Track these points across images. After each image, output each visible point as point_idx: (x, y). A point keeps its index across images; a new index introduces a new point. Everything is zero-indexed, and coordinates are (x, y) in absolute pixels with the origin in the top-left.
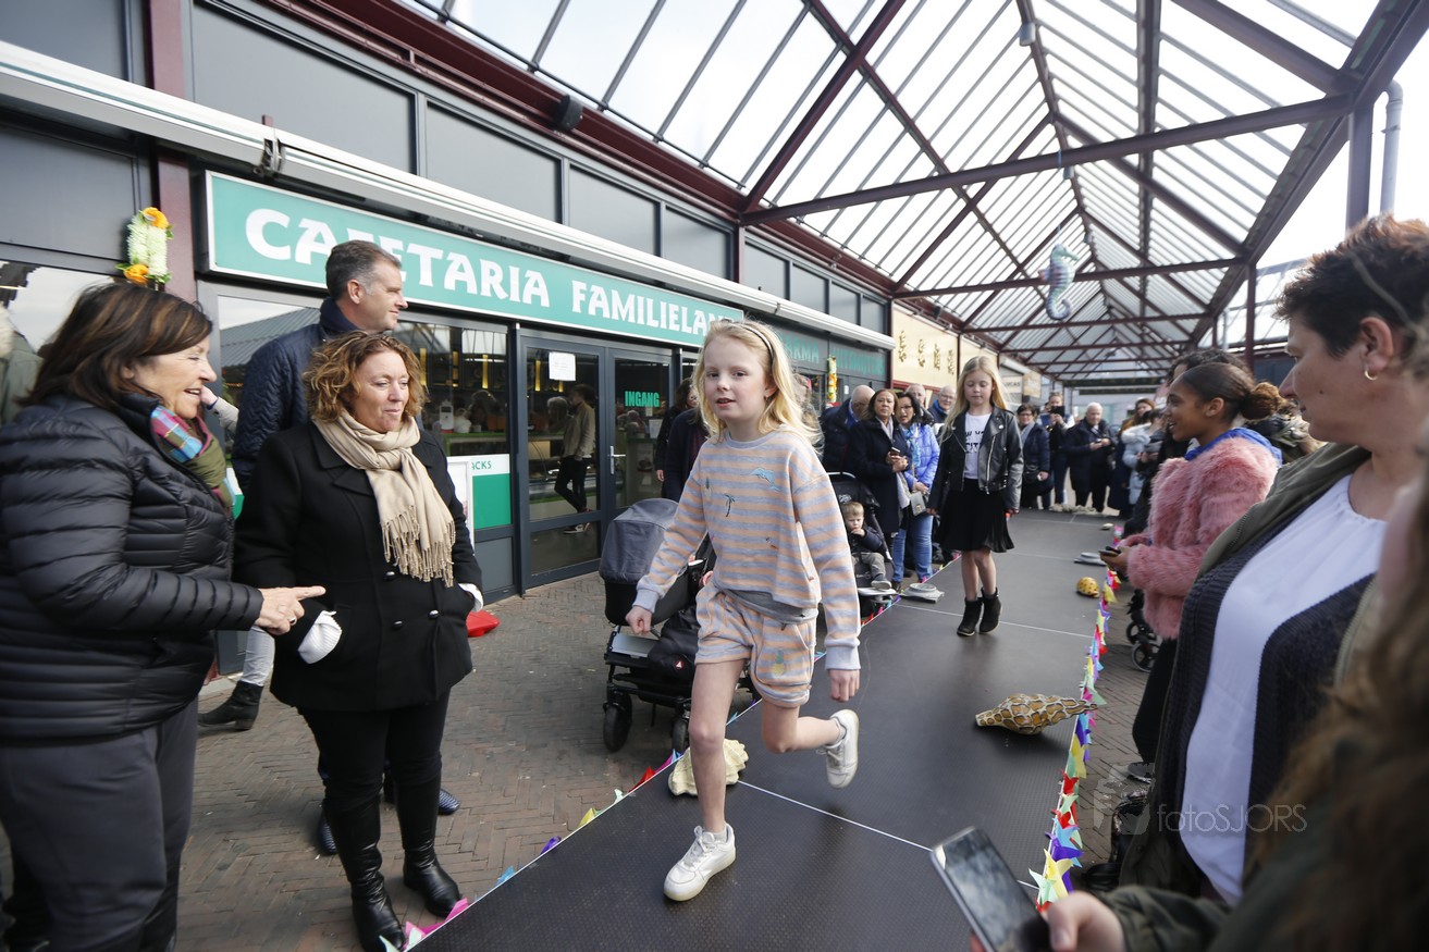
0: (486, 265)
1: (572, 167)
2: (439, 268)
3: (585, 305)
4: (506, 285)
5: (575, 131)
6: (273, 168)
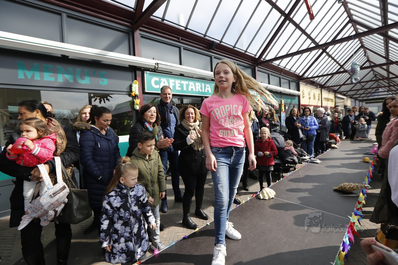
0: (198, 84)
1: (214, 58)
2: (188, 86)
5: (215, 49)
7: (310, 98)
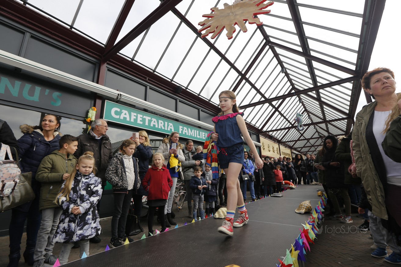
0: (160, 121)
1: (180, 101)
2: (150, 121)
3: (182, 132)
4: (164, 126)
5: (180, 93)
6: (119, 99)
7: (269, 151)
